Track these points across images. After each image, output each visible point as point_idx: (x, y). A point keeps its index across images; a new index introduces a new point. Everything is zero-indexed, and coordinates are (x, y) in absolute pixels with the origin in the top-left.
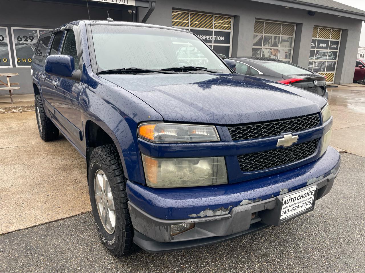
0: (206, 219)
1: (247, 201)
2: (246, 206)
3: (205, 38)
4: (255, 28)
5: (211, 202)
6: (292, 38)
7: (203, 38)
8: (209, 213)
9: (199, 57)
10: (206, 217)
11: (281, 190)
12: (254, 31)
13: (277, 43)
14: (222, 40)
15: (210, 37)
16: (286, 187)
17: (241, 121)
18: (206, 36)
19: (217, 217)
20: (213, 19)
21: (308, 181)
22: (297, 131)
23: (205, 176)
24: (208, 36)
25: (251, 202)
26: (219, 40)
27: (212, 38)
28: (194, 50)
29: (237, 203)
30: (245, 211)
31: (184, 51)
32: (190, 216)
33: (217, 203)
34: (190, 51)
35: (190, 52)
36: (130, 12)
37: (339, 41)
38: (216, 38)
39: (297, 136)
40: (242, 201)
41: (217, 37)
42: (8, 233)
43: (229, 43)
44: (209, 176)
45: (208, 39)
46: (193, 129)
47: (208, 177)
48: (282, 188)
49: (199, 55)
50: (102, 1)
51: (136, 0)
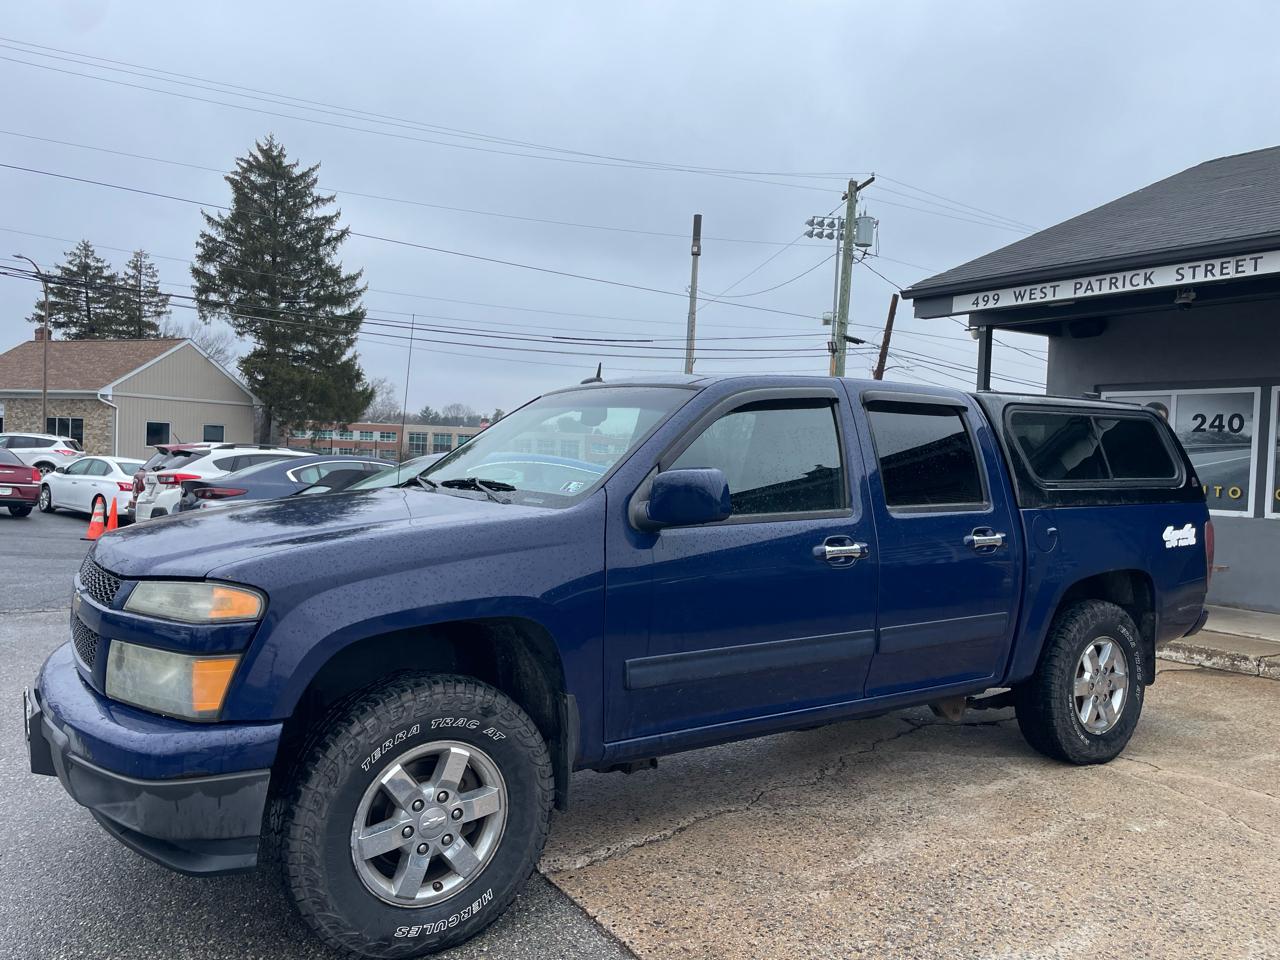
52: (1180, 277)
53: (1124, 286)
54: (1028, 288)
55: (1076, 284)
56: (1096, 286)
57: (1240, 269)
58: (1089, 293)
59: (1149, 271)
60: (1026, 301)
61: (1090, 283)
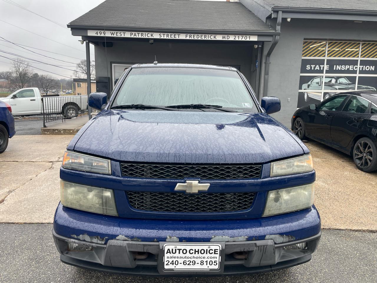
0: (84, 243)
1: (124, 237)
2: (122, 242)
3: (347, 68)
5: (89, 228)
7: (344, 68)
8: (87, 238)
9: (337, 89)
10: (84, 241)
11: (168, 237)
14: (371, 70)
15: (353, 67)
16: (177, 236)
17: (136, 159)
18: (348, 66)
19: (94, 245)
20: (359, 47)
21: (215, 237)
22: (210, 179)
23: (96, 205)
24: (351, 66)
25: (128, 239)
26: (366, 69)
27: (357, 68)
28: (331, 81)
29: (113, 237)
30: (119, 246)
31: (318, 83)
32: (72, 236)
33: (94, 231)
34: (325, 82)
35: (325, 84)
36: (256, 46)
38: (363, 68)
39: (209, 184)
40: (118, 236)
41: (364, 66)
42: (42, 223)
44: (100, 205)
45: (350, 69)
46: (92, 160)
47: (98, 205)
48: (171, 235)
49: (337, 87)
50: (225, 39)
51: (259, 35)
52: (160, 36)
53: (145, 36)
54: (116, 32)
55: (131, 33)
56: (137, 35)
57: (175, 37)
58: (135, 37)
59: (152, 33)
60: (115, 36)
61: (135, 34)
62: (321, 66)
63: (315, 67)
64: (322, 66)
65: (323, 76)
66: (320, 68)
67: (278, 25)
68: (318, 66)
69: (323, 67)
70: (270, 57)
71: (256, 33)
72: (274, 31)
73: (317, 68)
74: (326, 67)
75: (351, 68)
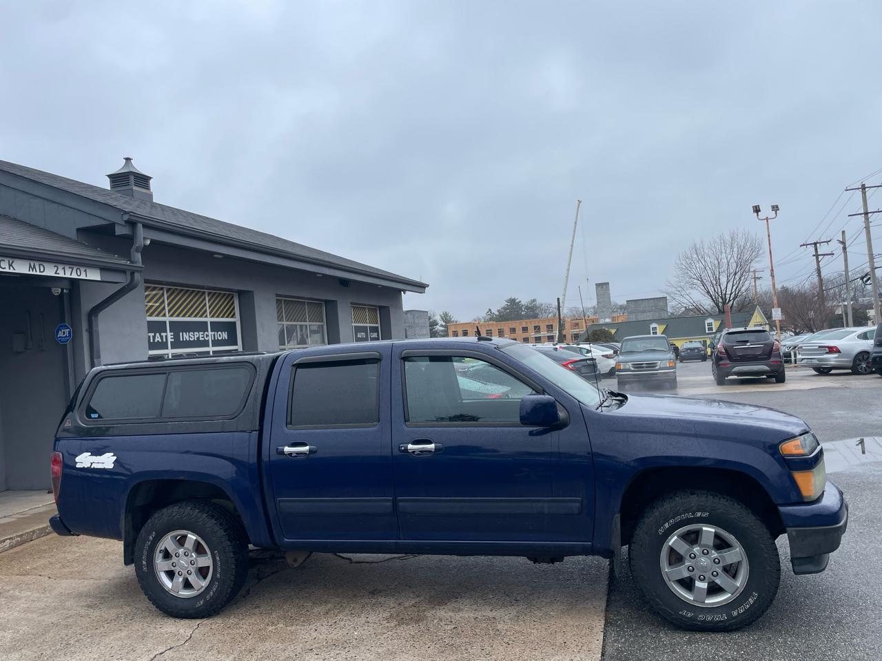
3: (196, 337)
4: (278, 313)
6: (322, 326)
7: (193, 338)
12: (278, 317)
13: (305, 337)
14: (224, 339)
15: (204, 335)
18: (198, 334)
20: (205, 299)
24: (201, 333)
26: (220, 339)
27: (208, 336)
36: (58, 291)
37: (379, 325)
41: (216, 333)
43: (236, 344)
45: (201, 339)
50: (34, 273)
51: (103, 269)
62: (162, 334)
63: (154, 337)
64: (164, 334)
65: (168, 354)
66: (162, 337)
67: (137, 251)
68: (158, 334)
69: (166, 336)
70: (97, 316)
71: (100, 264)
72: (129, 262)
73: (158, 339)
74: (170, 336)
75: (201, 336)
